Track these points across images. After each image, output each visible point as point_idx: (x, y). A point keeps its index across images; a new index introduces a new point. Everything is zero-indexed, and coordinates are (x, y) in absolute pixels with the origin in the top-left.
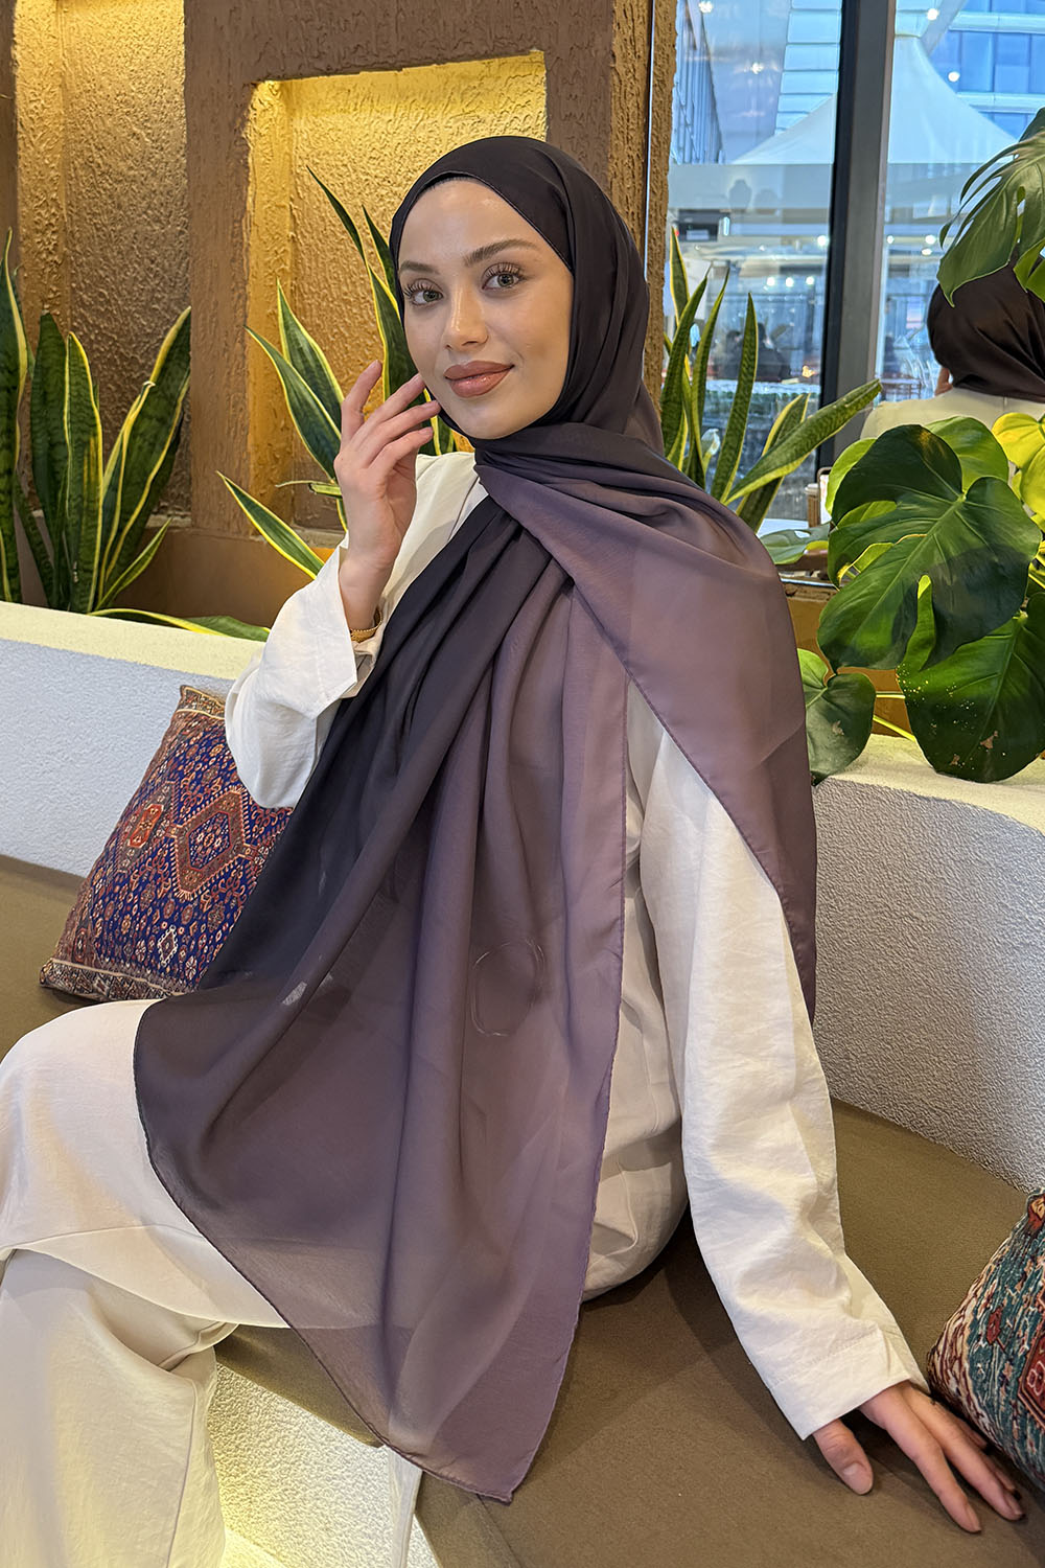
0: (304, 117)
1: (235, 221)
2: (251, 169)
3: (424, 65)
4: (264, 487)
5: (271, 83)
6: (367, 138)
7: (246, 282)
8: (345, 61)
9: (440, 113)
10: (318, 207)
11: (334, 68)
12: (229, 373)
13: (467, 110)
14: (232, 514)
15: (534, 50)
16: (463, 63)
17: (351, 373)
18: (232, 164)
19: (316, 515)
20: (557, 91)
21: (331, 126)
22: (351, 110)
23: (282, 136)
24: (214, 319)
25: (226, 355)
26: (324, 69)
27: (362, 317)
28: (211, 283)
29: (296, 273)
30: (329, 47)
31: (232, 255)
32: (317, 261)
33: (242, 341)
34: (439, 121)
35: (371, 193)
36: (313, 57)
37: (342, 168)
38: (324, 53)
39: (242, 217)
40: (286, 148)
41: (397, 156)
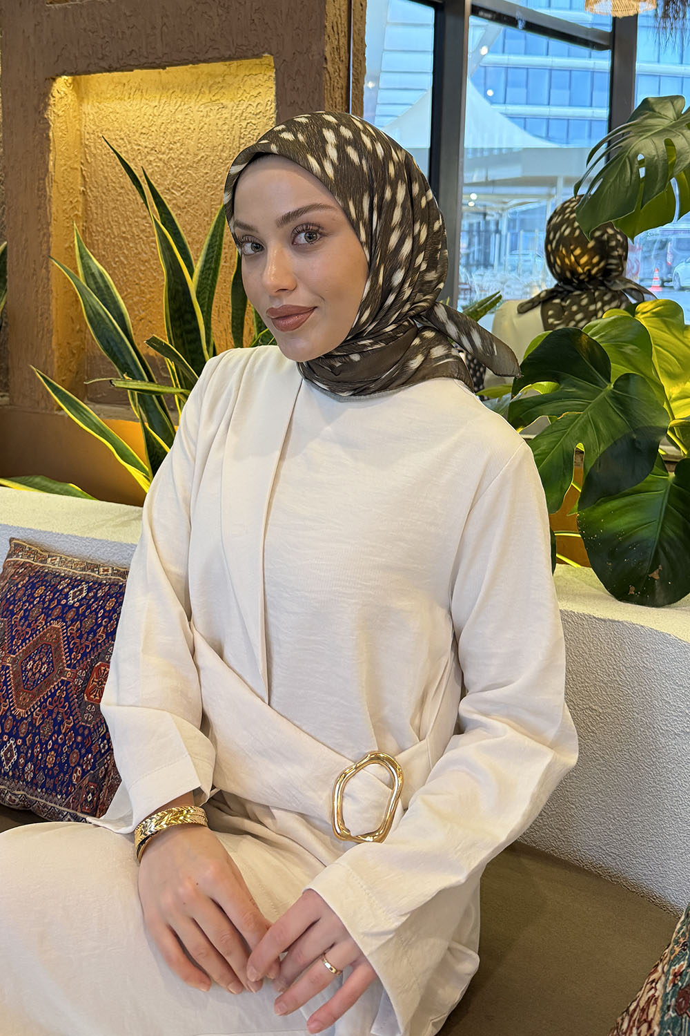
0: (90, 103)
1: (40, 179)
2: (52, 140)
3: (182, 64)
4: (65, 375)
5: (66, 77)
6: (139, 119)
7: (49, 224)
8: (122, 62)
9: (194, 101)
10: (102, 169)
11: (114, 67)
12: (37, 291)
13: (214, 99)
14: (41, 395)
15: (266, 55)
16: (210, 64)
17: (129, 290)
18: (37, 137)
19: (104, 394)
20: (284, 84)
21: (111, 110)
22: (126, 98)
23: (75, 117)
24: (25, 251)
25: (35, 277)
26: (107, 68)
27: (137, 249)
28: (22, 225)
29: (86, 217)
30: (110, 52)
31: (38, 204)
32: (101, 208)
33: (47, 268)
34: (193, 107)
35: (142, 159)
36: (98, 58)
37: (120, 141)
38: (107, 56)
39: (46, 175)
40: (78, 126)
41: (161, 132)
